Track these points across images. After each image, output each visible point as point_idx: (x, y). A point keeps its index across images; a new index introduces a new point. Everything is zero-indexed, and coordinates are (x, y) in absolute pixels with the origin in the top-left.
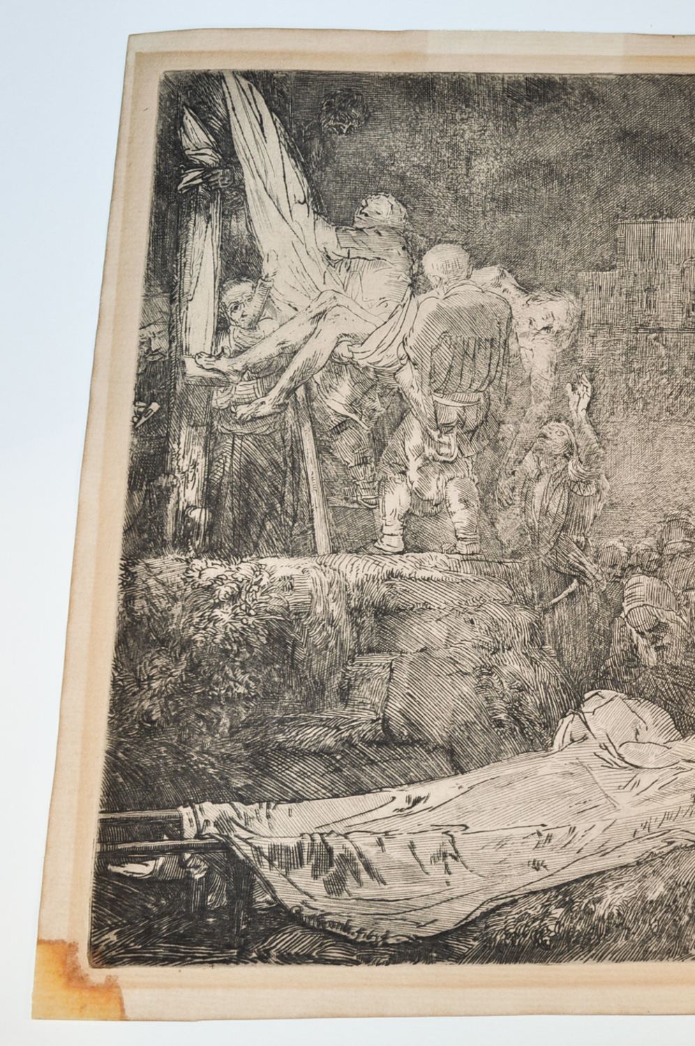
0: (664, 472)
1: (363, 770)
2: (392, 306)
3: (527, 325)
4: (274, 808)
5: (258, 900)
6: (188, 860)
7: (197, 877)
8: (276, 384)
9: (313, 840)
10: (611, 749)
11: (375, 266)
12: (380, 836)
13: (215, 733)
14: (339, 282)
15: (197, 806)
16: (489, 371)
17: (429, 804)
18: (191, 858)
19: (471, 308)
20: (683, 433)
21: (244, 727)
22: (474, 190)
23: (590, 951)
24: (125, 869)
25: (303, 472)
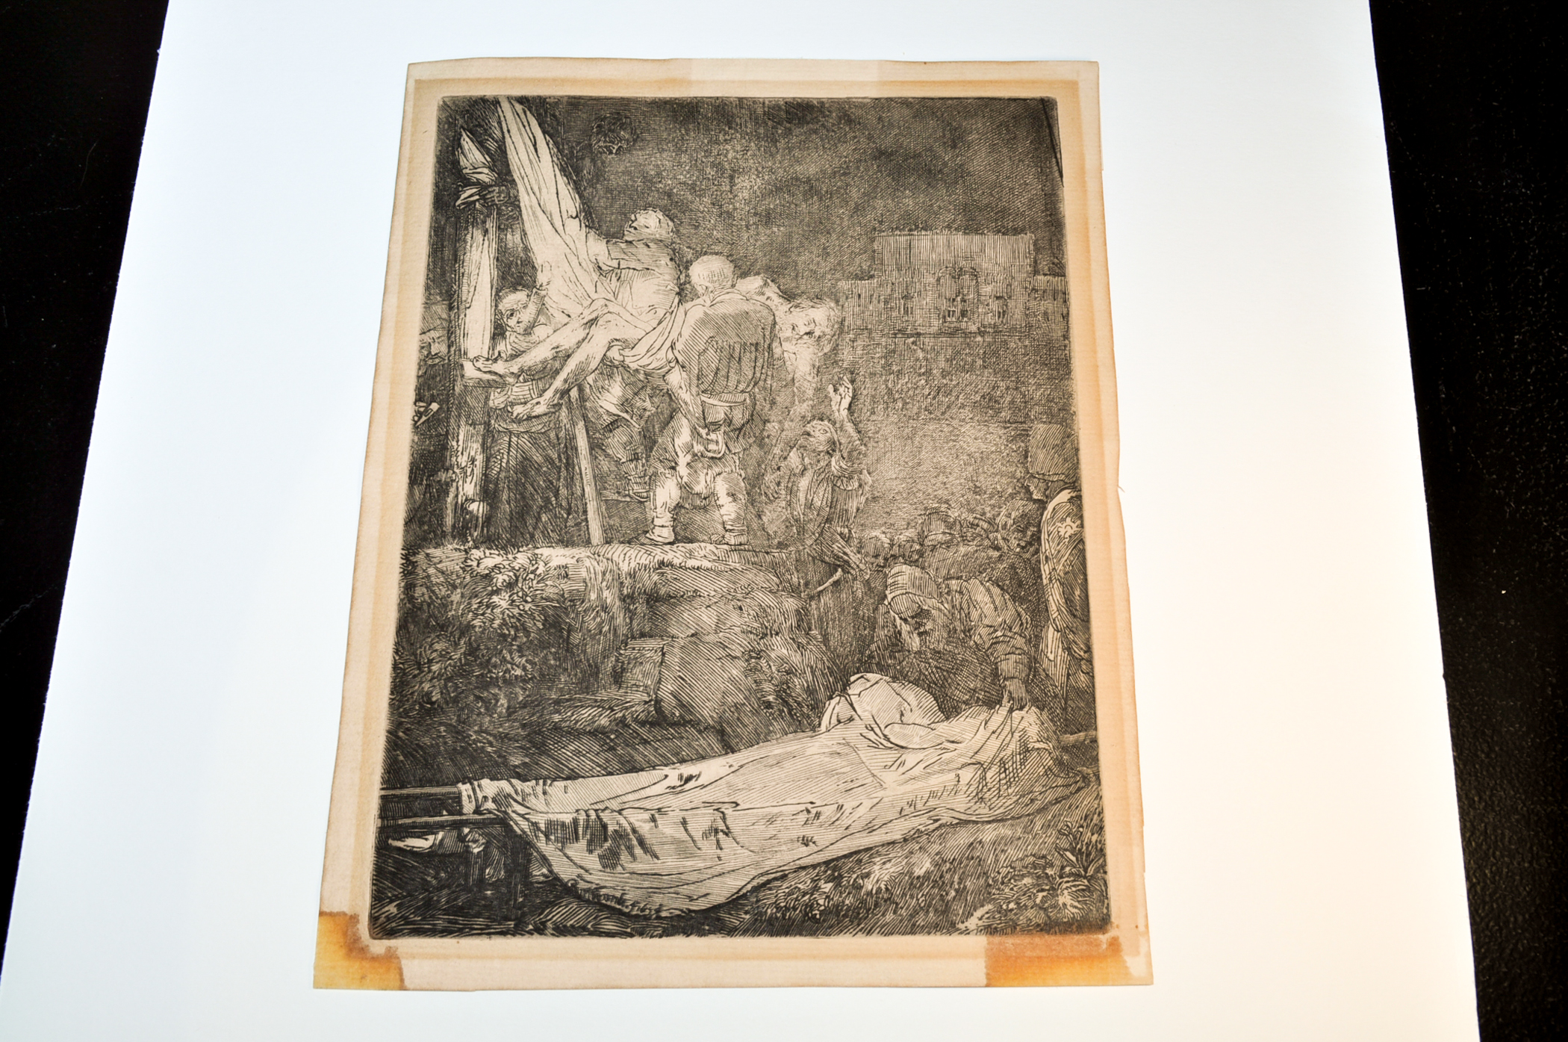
0: (923, 468)
1: (636, 749)
2: (661, 313)
3: (790, 330)
4: (551, 785)
5: (534, 873)
6: (467, 835)
7: (476, 851)
8: (550, 386)
9: (588, 816)
10: (877, 730)
11: (644, 276)
12: (653, 812)
13: (493, 713)
14: (610, 291)
15: (476, 783)
16: (754, 373)
17: (700, 781)
18: (470, 832)
19: (737, 315)
20: (941, 431)
21: (520, 708)
22: (737, 205)
23: (859, 925)
24: (405, 843)
25: (577, 468)
